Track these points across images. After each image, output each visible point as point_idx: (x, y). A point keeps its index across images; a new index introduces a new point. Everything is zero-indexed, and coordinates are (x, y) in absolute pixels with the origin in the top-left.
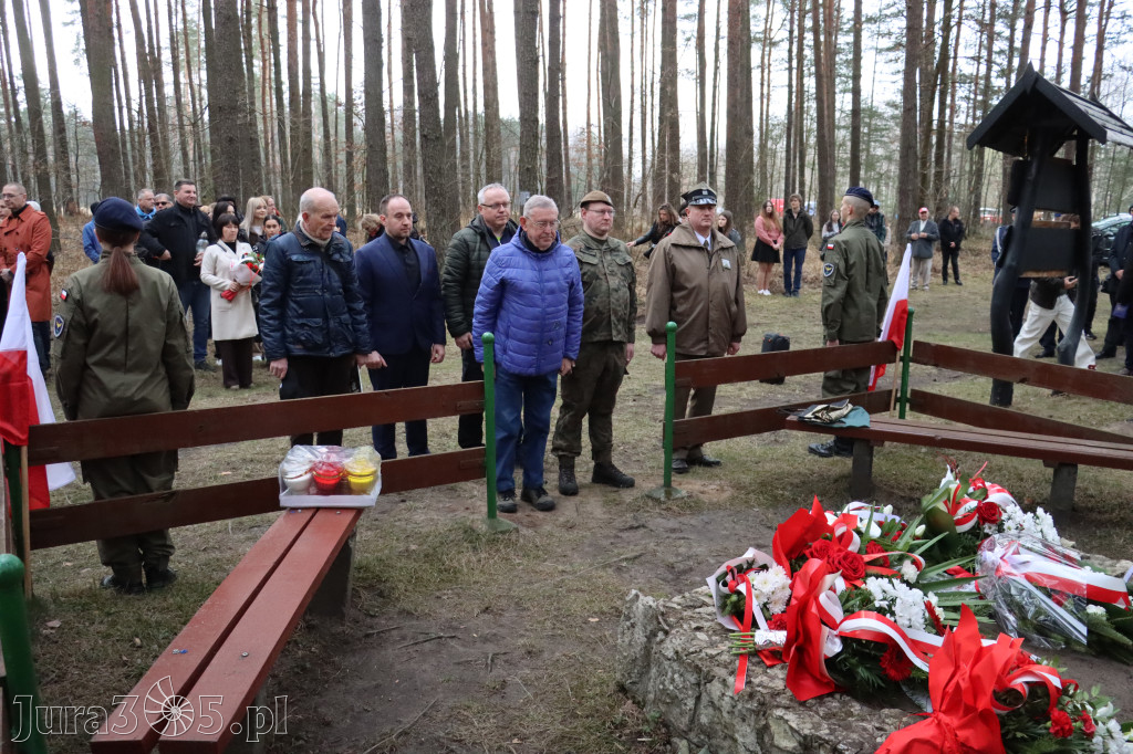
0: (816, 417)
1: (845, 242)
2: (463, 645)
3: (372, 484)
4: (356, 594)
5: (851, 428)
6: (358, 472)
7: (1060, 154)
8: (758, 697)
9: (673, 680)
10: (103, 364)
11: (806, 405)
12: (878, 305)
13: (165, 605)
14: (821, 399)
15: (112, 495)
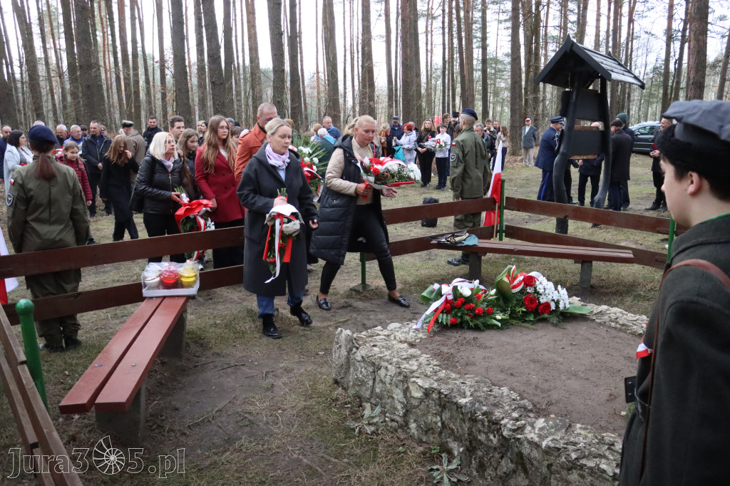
0: (448, 241)
1: (462, 141)
2: (249, 369)
3: (195, 282)
4: (188, 345)
5: (467, 246)
6: (186, 275)
7: (591, 88)
8: (404, 373)
9: (361, 372)
10: (37, 220)
11: (443, 235)
12: (483, 176)
13: (78, 355)
14: (450, 231)
15: (43, 296)
